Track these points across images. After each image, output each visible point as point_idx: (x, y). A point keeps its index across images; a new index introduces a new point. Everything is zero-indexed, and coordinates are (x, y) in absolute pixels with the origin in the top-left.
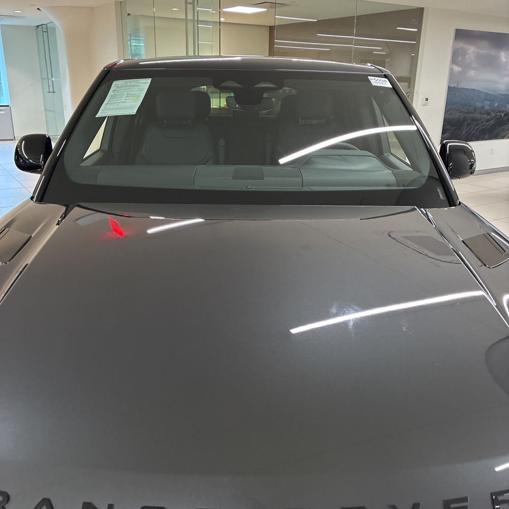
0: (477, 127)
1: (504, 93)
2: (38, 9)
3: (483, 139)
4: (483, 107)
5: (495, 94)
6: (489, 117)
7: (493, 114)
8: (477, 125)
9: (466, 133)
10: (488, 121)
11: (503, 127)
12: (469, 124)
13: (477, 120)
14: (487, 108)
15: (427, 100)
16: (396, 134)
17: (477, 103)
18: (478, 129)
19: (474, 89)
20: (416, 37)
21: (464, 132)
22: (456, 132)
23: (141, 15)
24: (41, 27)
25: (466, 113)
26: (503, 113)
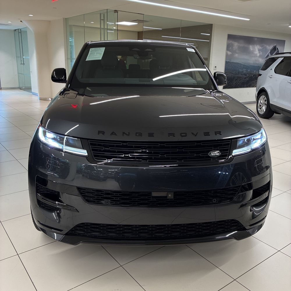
0: (240, 81)
1: (252, 65)
2: (21, 21)
3: (244, 87)
4: (243, 72)
5: (248, 66)
6: (245, 76)
7: (248, 75)
8: (240, 80)
9: (235, 84)
10: (245, 78)
11: (253, 81)
12: (236, 80)
13: (240, 78)
14: (245, 72)
15: (216, 67)
16: (199, 72)
17: (240, 70)
18: (241, 82)
19: (238, 63)
20: (209, 38)
21: (234, 83)
22: (230, 84)
23: (74, 25)
24: (18, 30)
25: (235, 74)
26: (252, 74)
